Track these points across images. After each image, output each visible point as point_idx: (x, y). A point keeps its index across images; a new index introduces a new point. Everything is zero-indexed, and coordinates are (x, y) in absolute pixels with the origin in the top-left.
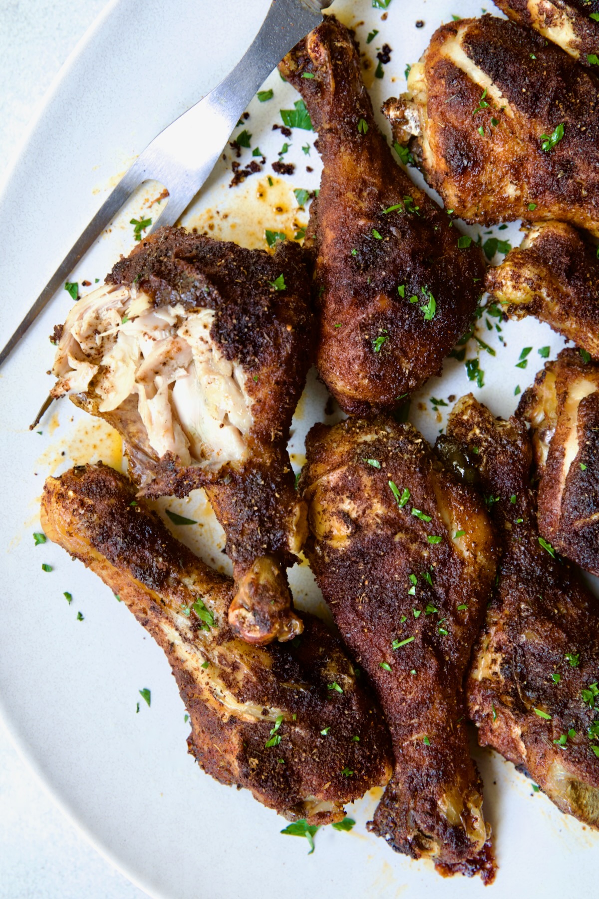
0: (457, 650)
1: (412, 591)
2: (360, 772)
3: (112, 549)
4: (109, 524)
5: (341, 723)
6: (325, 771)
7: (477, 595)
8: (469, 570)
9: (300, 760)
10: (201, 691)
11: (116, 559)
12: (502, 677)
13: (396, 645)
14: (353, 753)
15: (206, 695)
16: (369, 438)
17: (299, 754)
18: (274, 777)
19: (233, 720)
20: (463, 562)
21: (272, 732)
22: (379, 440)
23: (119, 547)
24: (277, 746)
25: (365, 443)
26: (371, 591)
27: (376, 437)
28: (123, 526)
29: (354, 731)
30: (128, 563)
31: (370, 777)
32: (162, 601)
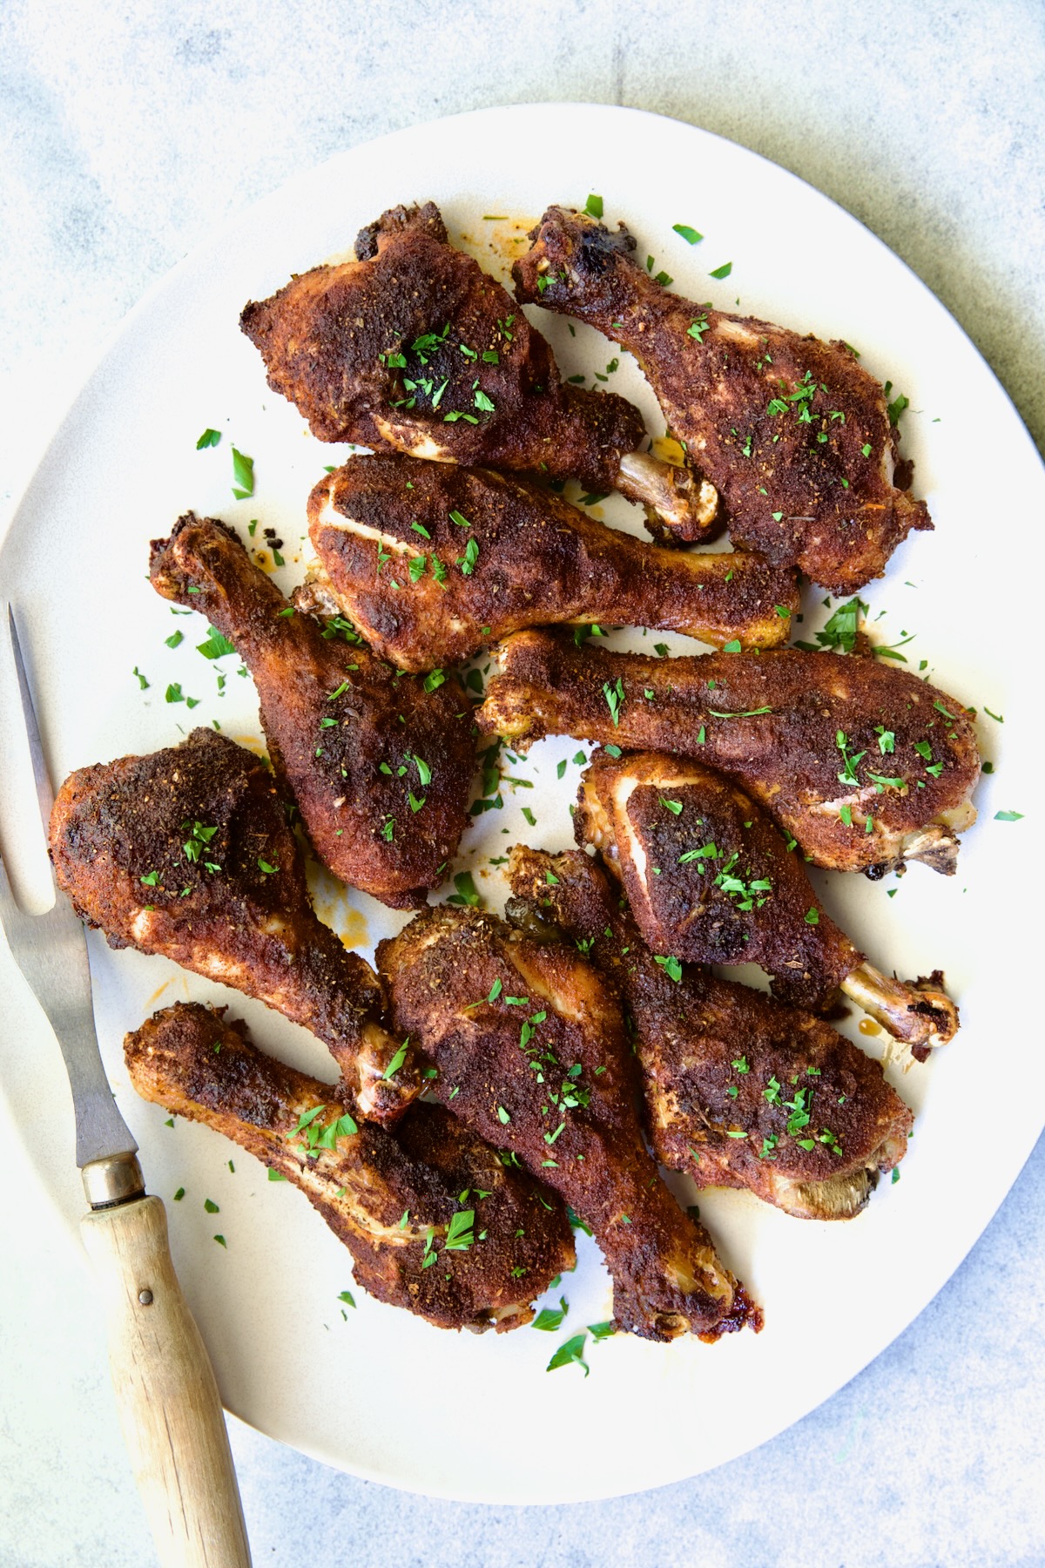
0: (616, 1114)
1: (540, 1079)
2: (533, 1266)
3: (209, 1097)
4: (198, 1072)
5: (499, 1221)
6: (494, 1278)
7: (610, 1050)
8: (590, 1031)
9: (463, 1272)
10: (346, 1223)
11: (216, 1106)
12: (684, 1115)
13: (550, 1139)
14: (520, 1249)
15: (352, 1225)
16: (431, 941)
17: (462, 1267)
18: (439, 1298)
19: (384, 1248)
20: (579, 1026)
21: (426, 1250)
22: (442, 939)
23: (216, 1093)
24: (436, 1264)
25: (429, 948)
26: (501, 1095)
27: (438, 936)
28: (214, 1070)
29: (516, 1226)
30: (231, 1107)
31: (547, 1268)
32: (278, 1138)
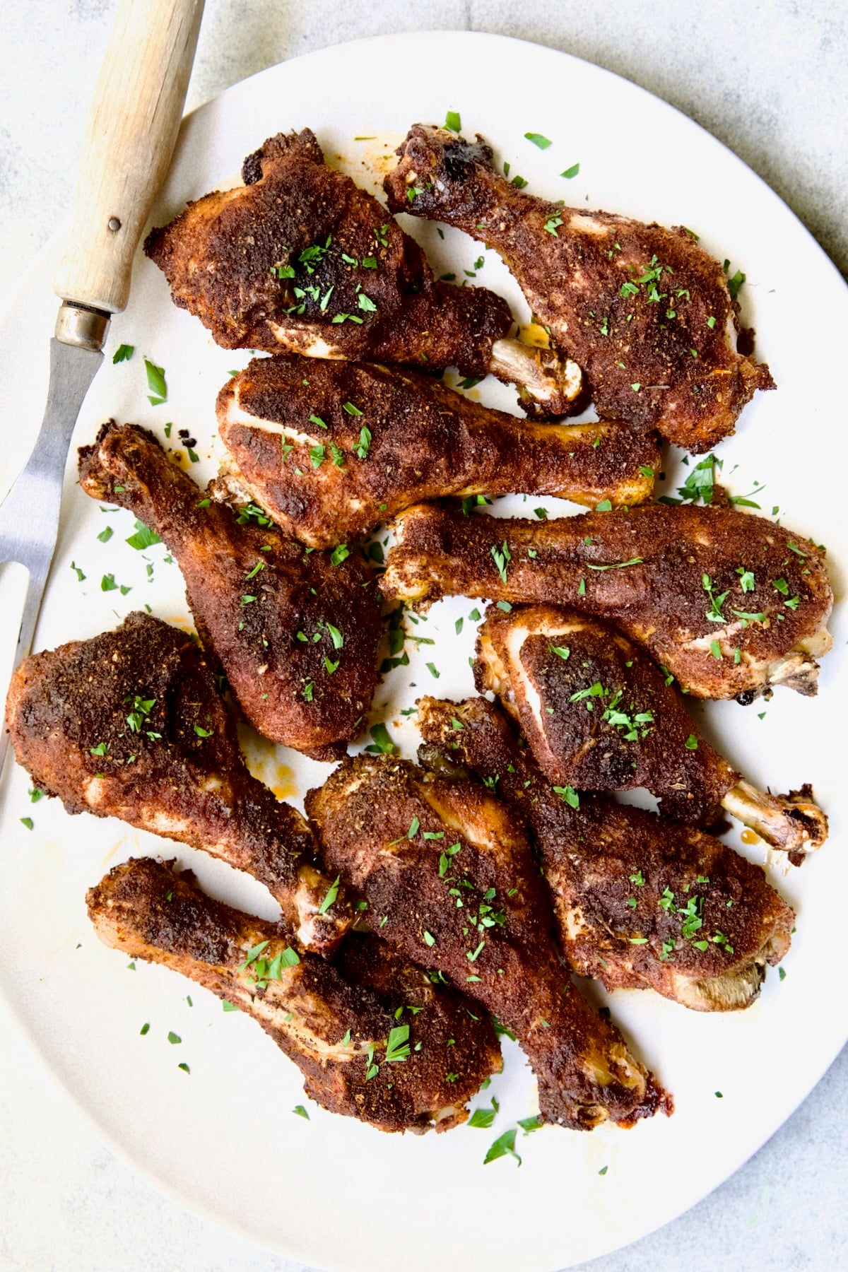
0: (529, 931)
1: (460, 904)
2: (465, 1071)
3: (165, 941)
4: (153, 919)
5: (432, 1033)
6: (430, 1084)
7: (520, 873)
8: (501, 858)
9: (403, 1081)
10: (295, 1044)
11: (172, 948)
12: (590, 927)
13: (472, 957)
14: (452, 1056)
15: (301, 1046)
16: (354, 787)
17: (401, 1076)
18: (383, 1105)
19: (331, 1064)
20: (491, 854)
21: (368, 1064)
22: (363, 785)
23: (171, 936)
24: (378, 1075)
25: (352, 794)
26: (425, 921)
27: (359, 782)
28: (167, 916)
29: (447, 1037)
30: (185, 948)
31: (477, 1072)
32: (229, 973)
